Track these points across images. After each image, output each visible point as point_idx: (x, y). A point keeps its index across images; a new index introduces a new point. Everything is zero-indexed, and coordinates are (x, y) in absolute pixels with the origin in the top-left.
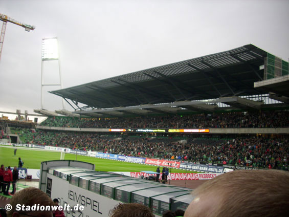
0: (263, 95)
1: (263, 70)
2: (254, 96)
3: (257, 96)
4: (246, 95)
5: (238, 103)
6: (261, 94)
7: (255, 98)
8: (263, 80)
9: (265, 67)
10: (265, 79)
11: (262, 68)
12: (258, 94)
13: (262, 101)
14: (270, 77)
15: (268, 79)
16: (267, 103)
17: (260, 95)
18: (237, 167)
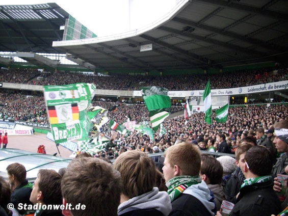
0: (60, 55)
1: (63, 31)
2: (51, 54)
3: (55, 55)
4: (44, 53)
5: (35, 60)
6: (59, 53)
7: (52, 57)
8: (62, 40)
9: (66, 28)
10: (64, 40)
11: (62, 28)
12: (56, 53)
13: (59, 60)
14: (68, 38)
15: (67, 40)
16: (63, 63)
17: (57, 55)
18: (28, 124)
